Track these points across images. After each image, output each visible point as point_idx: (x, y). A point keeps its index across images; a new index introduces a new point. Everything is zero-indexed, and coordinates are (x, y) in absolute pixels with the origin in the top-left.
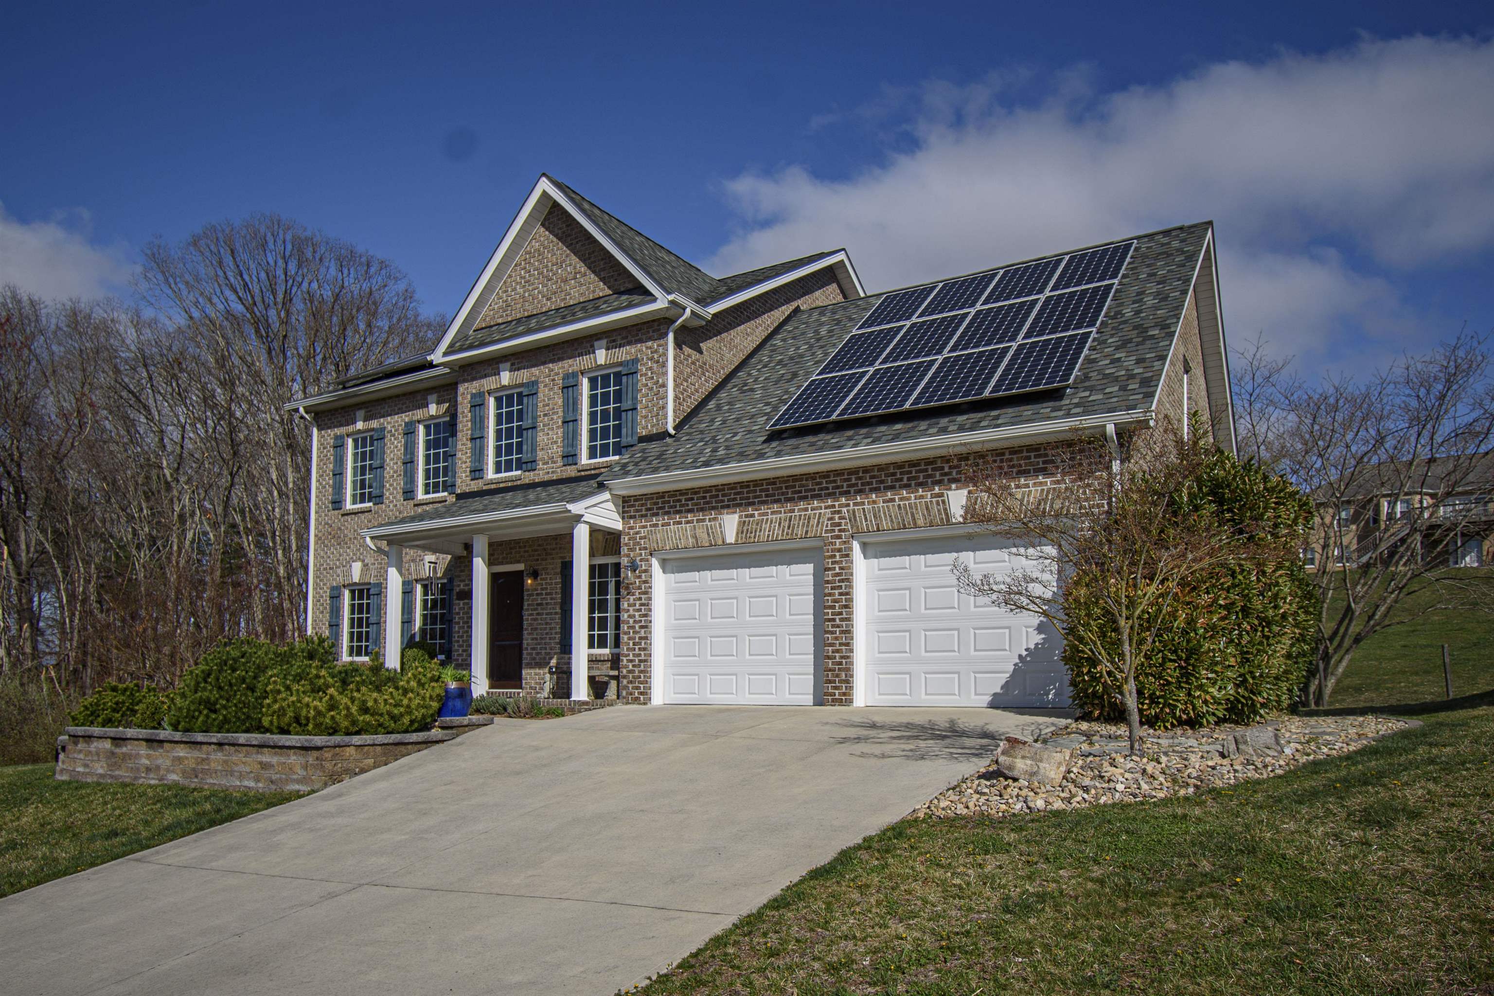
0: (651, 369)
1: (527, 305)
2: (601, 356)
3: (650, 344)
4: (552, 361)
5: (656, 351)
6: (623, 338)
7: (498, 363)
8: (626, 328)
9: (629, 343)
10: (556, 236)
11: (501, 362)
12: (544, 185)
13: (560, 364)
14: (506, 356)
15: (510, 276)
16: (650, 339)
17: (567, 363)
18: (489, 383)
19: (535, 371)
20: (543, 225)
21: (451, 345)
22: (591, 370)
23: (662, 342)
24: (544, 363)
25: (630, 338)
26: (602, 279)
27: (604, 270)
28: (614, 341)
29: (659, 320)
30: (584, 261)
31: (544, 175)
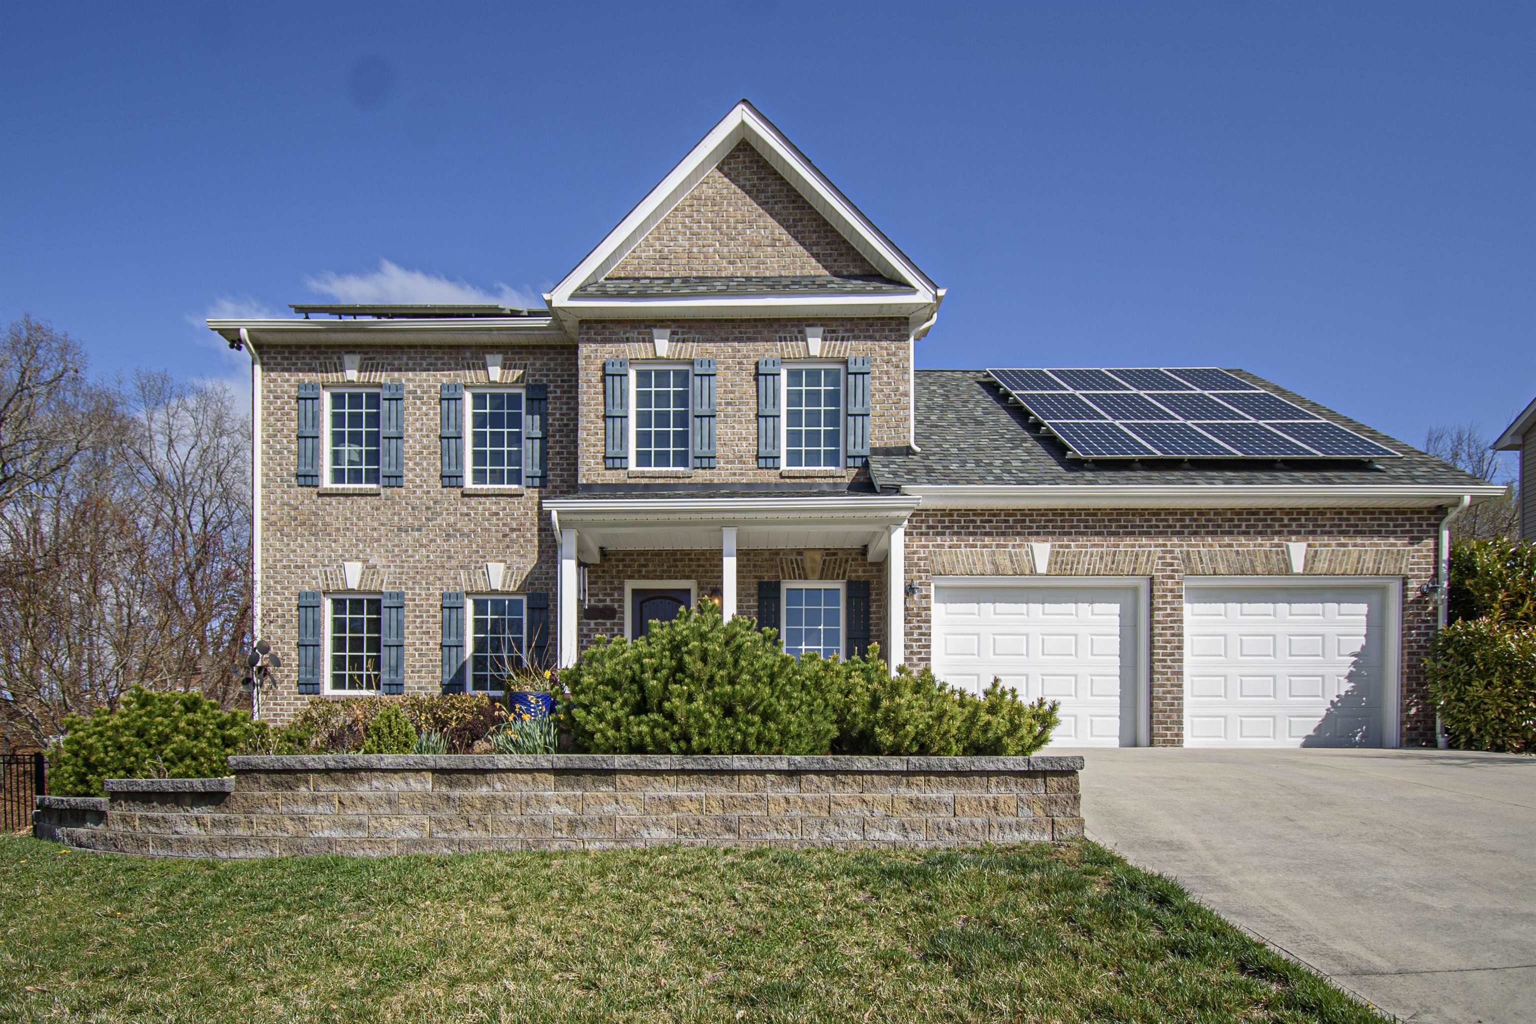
0: (887, 373)
1: (695, 264)
2: (815, 345)
3: (884, 344)
4: (739, 340)
5: (894, 354)
6: (846, 331)
7: (650, 327)
8: (852, 319)
9: (856, 338)
10: (742, 187)
11: (655, 327)
12: (740, 115)
13: (751, 345)
14: (662, 321)
15: (666, 221)
16: (886, 338)
17: (761, 346)
18: (637, 350)
19: (710, 347)
20: (720, 168)
21: (582, 288)
22: (796, 360)
23: (902, 344)
24: (726, 340)
25: (856, 332)
26: (816, 256)
27: (817, 244)
28: (834, 332)
29: (898, 318)
30: (787, 228)
31: (744, 101)
